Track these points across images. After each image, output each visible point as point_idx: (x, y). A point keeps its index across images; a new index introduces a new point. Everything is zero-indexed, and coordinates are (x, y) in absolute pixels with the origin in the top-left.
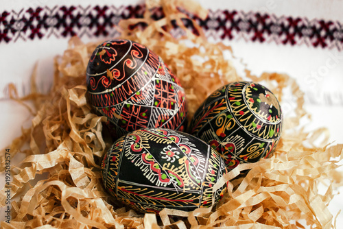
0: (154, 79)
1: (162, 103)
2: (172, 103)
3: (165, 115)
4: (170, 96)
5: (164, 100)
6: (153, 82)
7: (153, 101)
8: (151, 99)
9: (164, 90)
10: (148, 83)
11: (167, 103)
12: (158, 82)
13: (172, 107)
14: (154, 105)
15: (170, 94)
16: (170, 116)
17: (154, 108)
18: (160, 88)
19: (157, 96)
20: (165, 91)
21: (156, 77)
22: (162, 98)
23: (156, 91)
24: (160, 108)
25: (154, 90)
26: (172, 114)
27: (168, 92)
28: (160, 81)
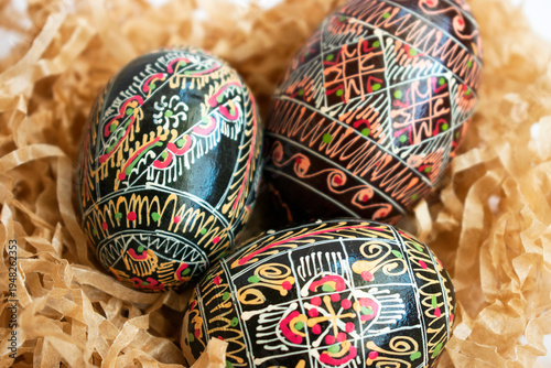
0: (379, 33)
1: (334, 69)
2: (339, 93)
3: (313, 89)
4: (352, 82)
5: (340, 71)
6: (371, 32)
7: (333, 48)
8: (337, 44)
9: (361, 64)
10: (366, 24)
11: (336, 81)
12: (375, 45)
13: (333, 99)
14: (326, 56)
15: (357, 80)
16: (313, 103)
17: (320, 60)
18: (363, 53)
19: (345, 52)
20: (361, 68)
21: (385, 38)
22: (344, 63)
23: (355, 46)
24: (322, 70)
25: (355, 41)
26: (318, 103)
27: (360, 75)
28: (379, 49)
